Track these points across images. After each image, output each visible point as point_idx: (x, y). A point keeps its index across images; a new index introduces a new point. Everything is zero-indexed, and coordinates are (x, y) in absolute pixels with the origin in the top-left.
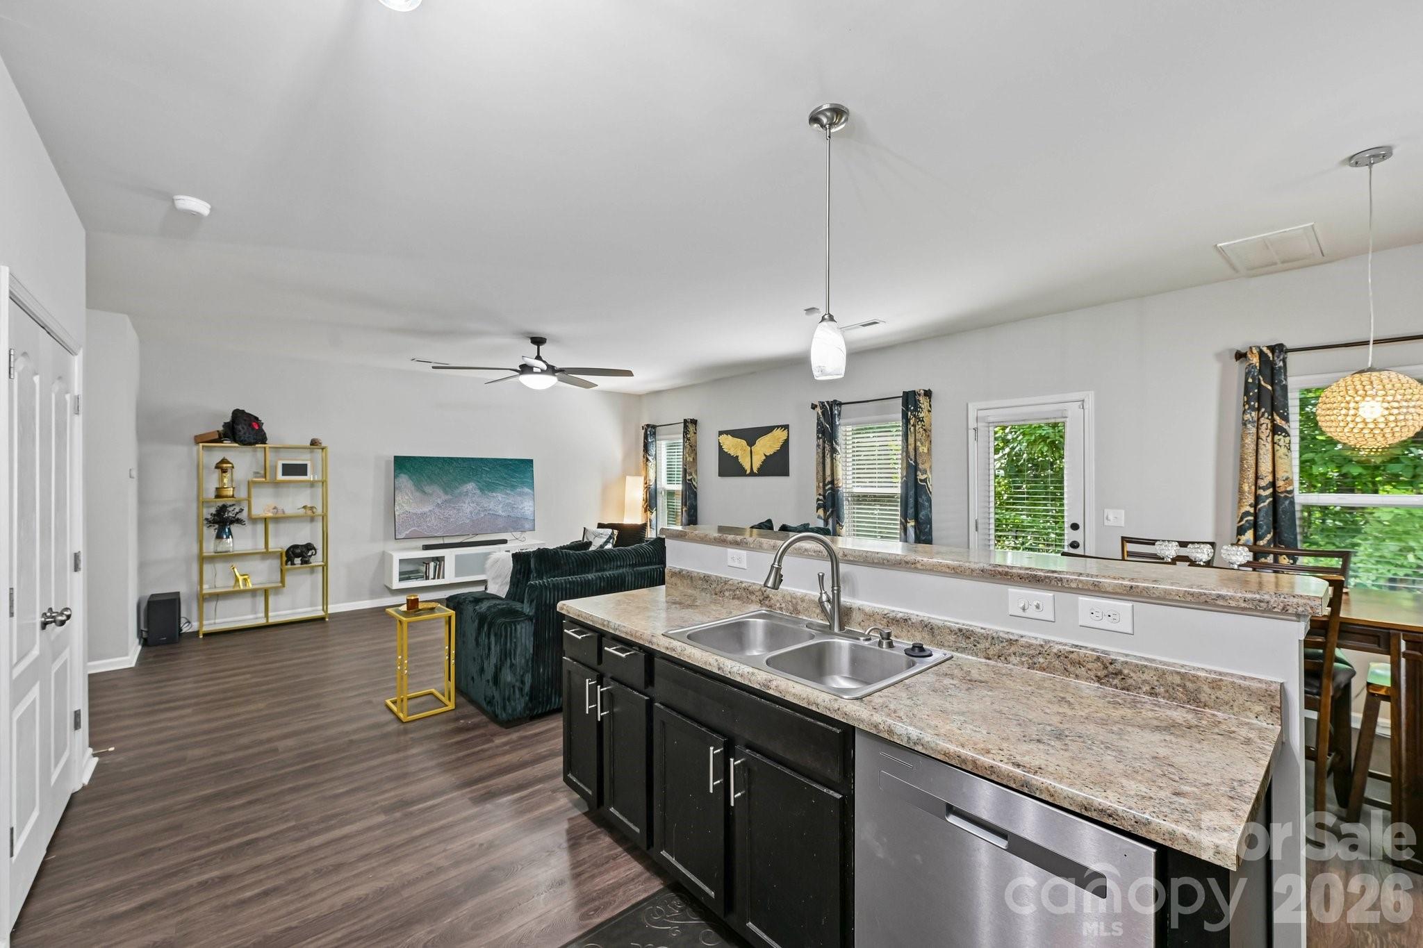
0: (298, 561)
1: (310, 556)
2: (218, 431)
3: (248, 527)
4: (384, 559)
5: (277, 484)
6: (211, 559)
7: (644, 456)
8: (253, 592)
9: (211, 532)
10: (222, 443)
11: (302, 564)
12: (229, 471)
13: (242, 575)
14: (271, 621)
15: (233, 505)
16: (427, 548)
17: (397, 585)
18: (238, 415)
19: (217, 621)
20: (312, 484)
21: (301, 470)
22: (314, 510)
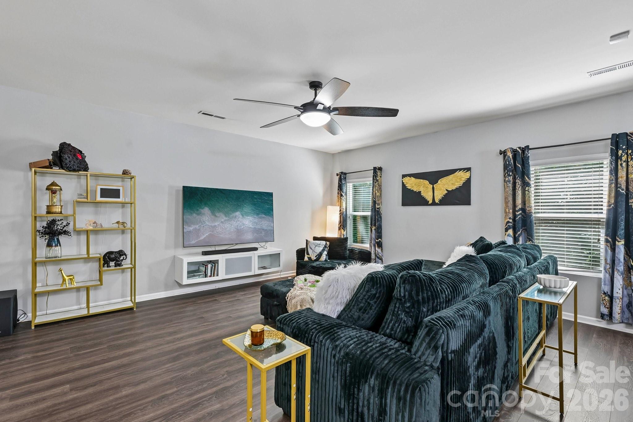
0: (112, 264)
1: (122, 260)
2: (48, 160)
3: (74, 237)
4: (175, 262)
5: (97, 204)
6: (43, 263)
7: (338, 193)
8: (78, 289)
9: (42, 242)
10: (52, 169)
11: (115, 266)
12: (58, 192)
13: (68, 276)
14: (93, 311)
15: (61, 220)
16: (205, 253)
17: (186, 281)
18: (64, 146)
19: (49, 312)
20: (123, 204)
21: (115, 193)
22: (125, 225)
